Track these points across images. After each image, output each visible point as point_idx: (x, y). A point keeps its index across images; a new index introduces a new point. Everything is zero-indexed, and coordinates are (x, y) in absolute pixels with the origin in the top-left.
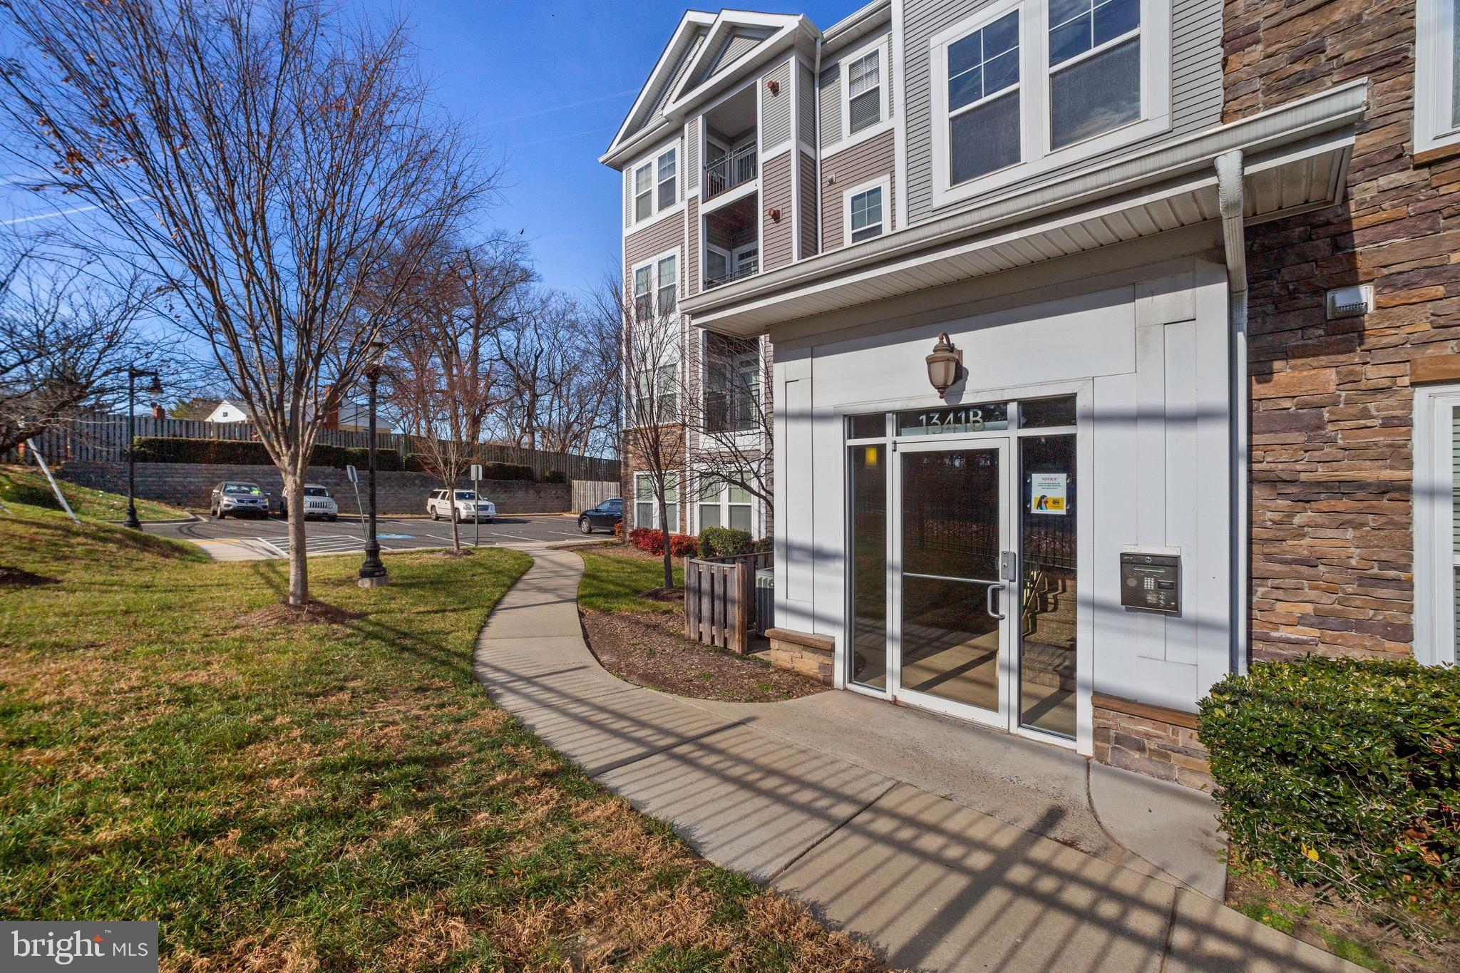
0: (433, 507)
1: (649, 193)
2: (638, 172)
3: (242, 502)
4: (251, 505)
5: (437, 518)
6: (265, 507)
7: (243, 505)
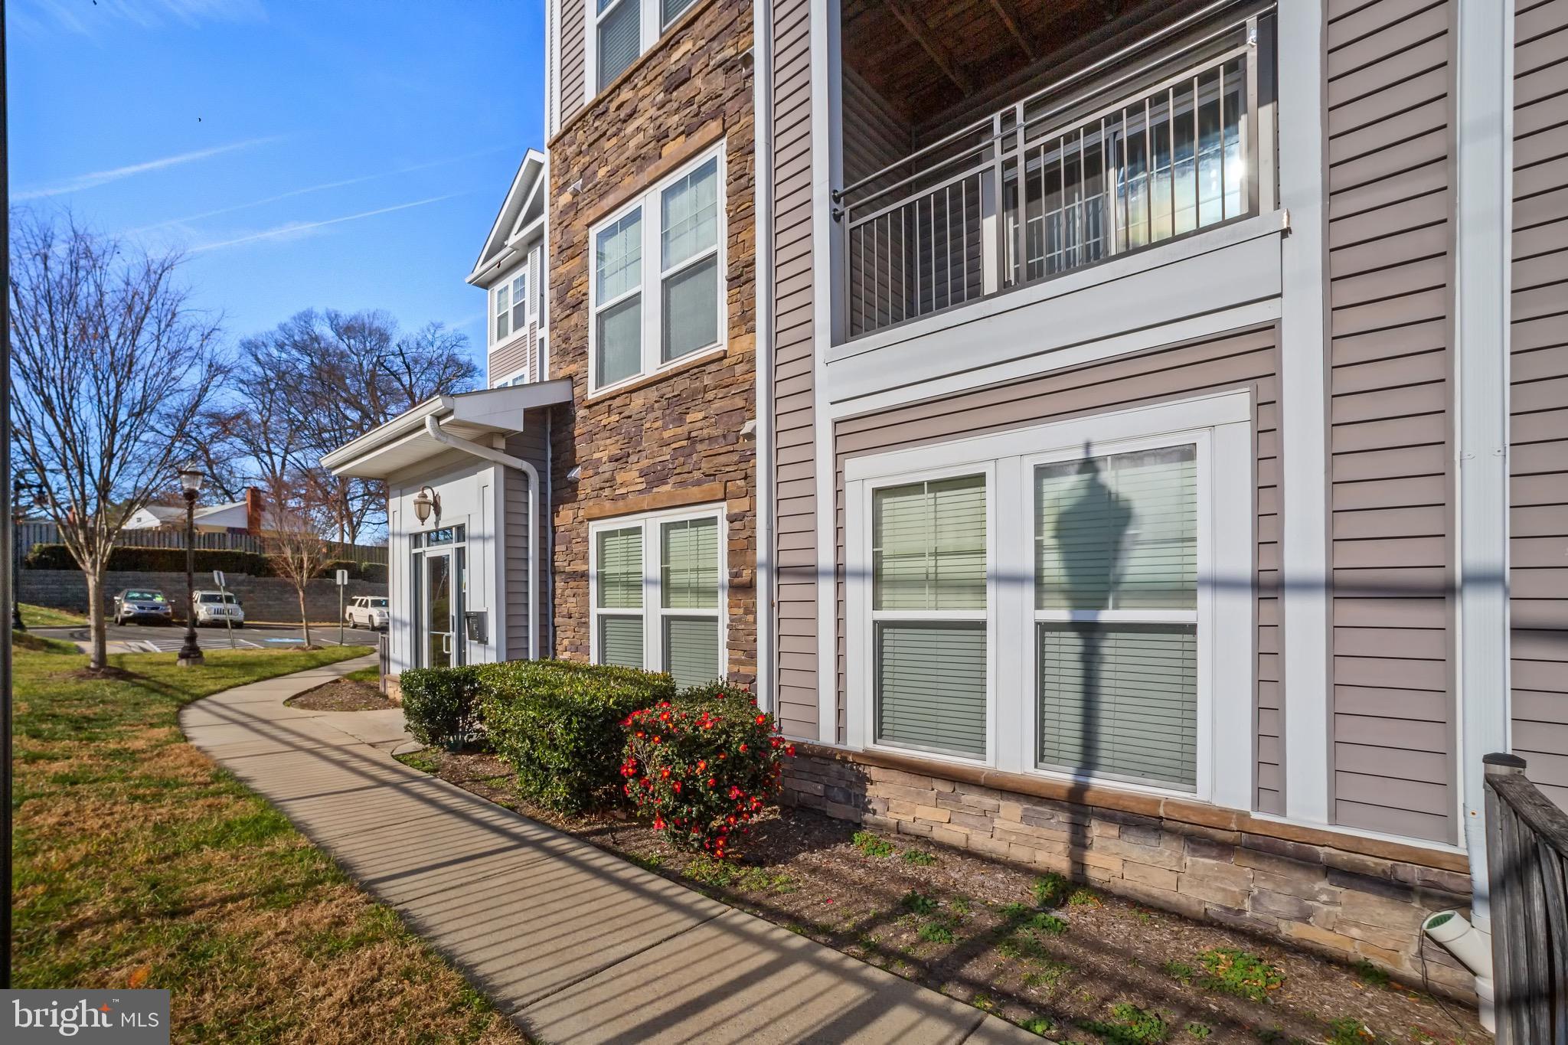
0: (351, 614)
1: (506, 314)
2: (500, 292)
3: (143, 608)
4: (153, 611)
5: (355, 626)
6: (168, 614)
7: (146, 611)
